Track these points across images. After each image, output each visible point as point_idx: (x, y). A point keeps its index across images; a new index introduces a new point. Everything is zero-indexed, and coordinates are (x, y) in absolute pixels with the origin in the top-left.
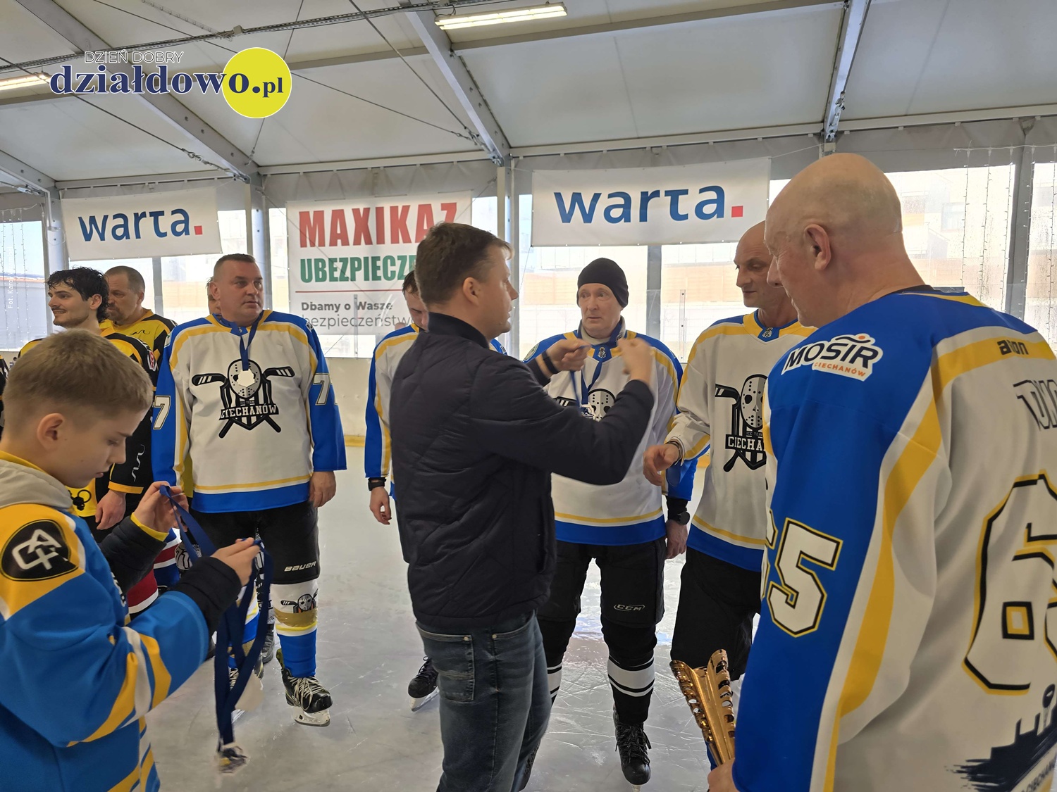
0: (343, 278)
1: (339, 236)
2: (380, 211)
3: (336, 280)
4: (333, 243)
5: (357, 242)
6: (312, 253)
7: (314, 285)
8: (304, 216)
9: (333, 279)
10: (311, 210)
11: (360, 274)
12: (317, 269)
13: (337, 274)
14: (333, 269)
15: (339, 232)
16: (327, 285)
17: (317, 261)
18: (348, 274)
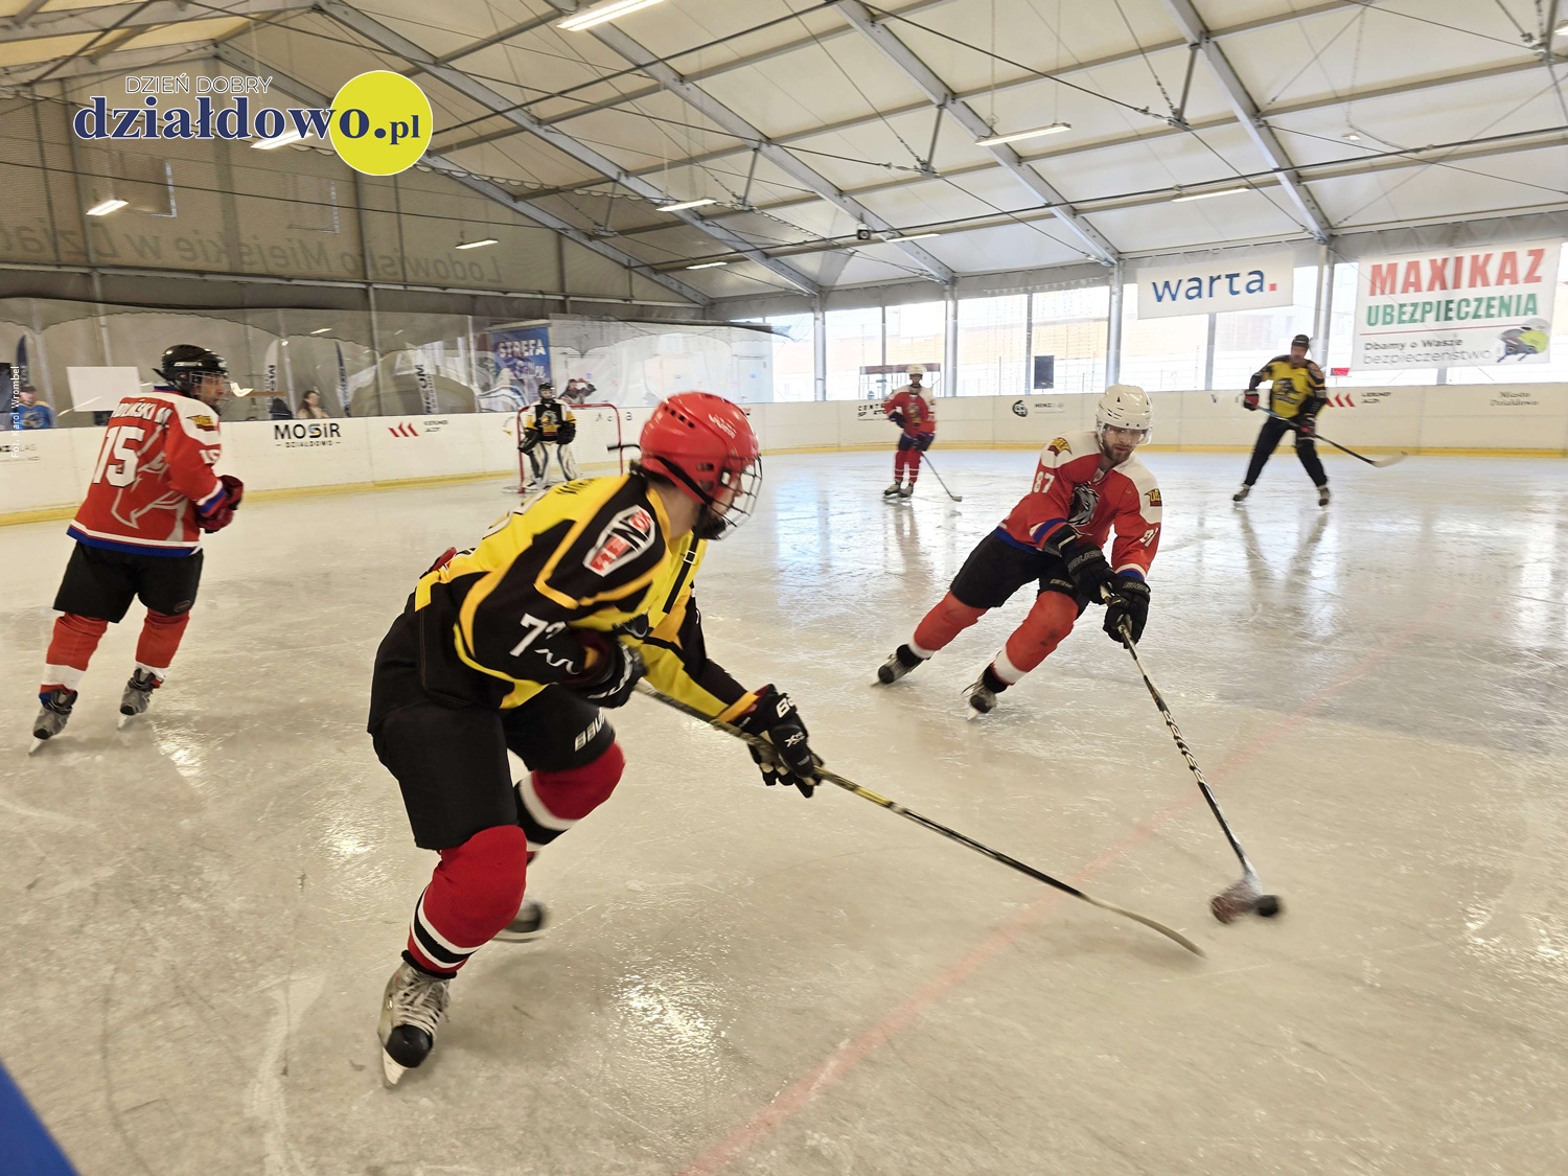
0: (1412, 320)
1: (1412, 284)
2: (1459, 260)
3: (1404, 322)
4: (1405, 290)
5: (1431, 288)
6: (1381, 300)
7: (1380, 327)
8: (1376, 269)
9: (1401, 322)
10: (1384, 262)
11: (1431, 317)
12: (1385, 314)
13: (1406, 317)
14: (1402, 313)
15: (1412, 279)
16: (1395, 327)
17: (1386, 307)
18: (1418, 316)
